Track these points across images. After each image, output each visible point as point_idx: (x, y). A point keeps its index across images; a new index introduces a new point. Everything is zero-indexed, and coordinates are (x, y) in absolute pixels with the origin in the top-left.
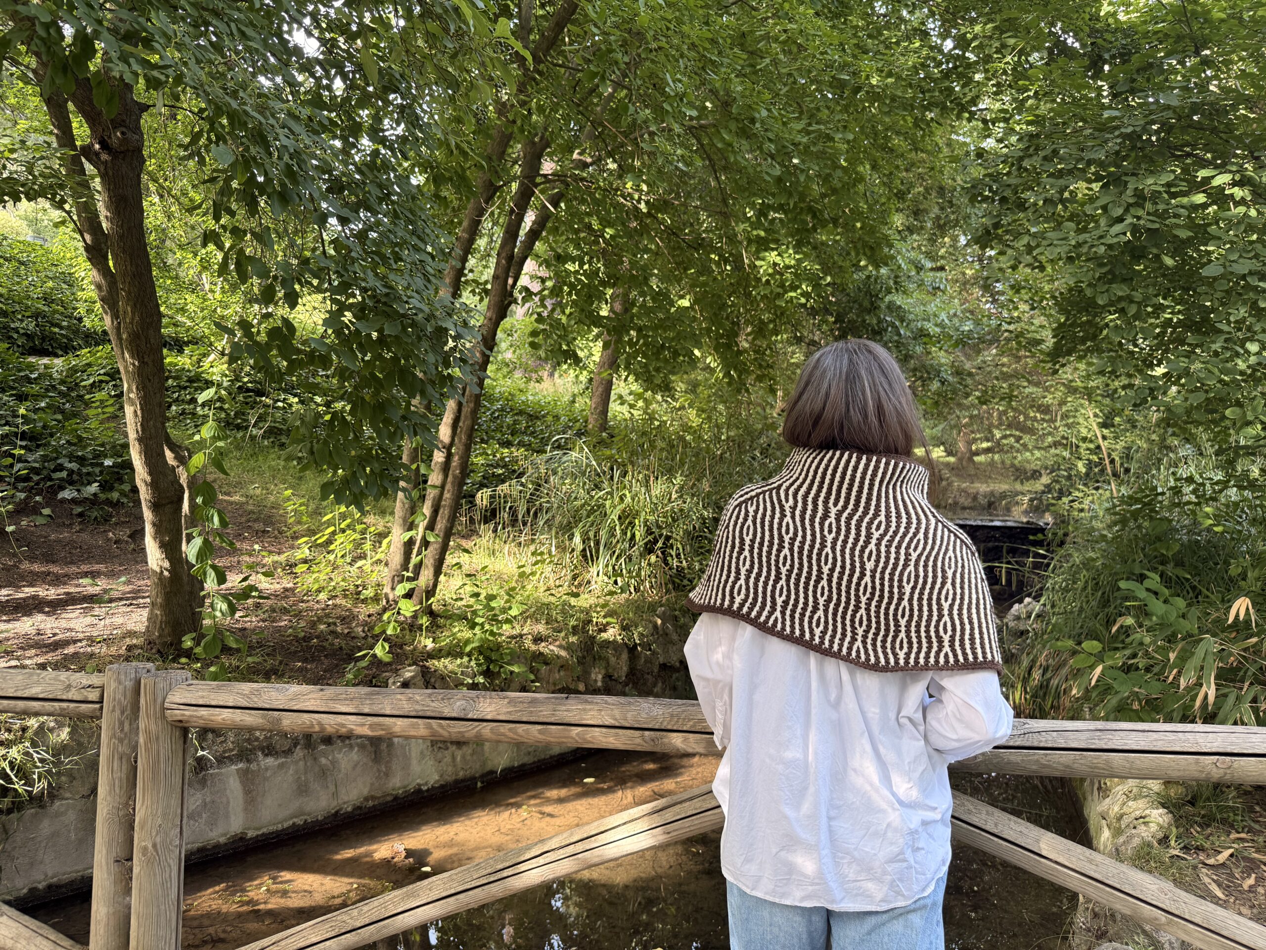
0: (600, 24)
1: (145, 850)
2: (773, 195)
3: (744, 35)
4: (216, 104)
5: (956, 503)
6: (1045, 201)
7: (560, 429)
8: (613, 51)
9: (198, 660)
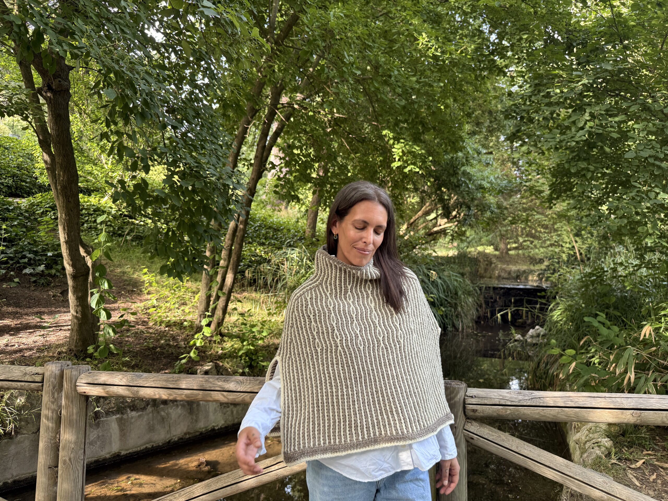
0: (310, 26)
1: (65, 462)
2: (402, 115)
4: (107, 67)
5: (499, 276)
6: (544, 119)
7: (291, 235)
8: (317, 40)
9: (96, 359)
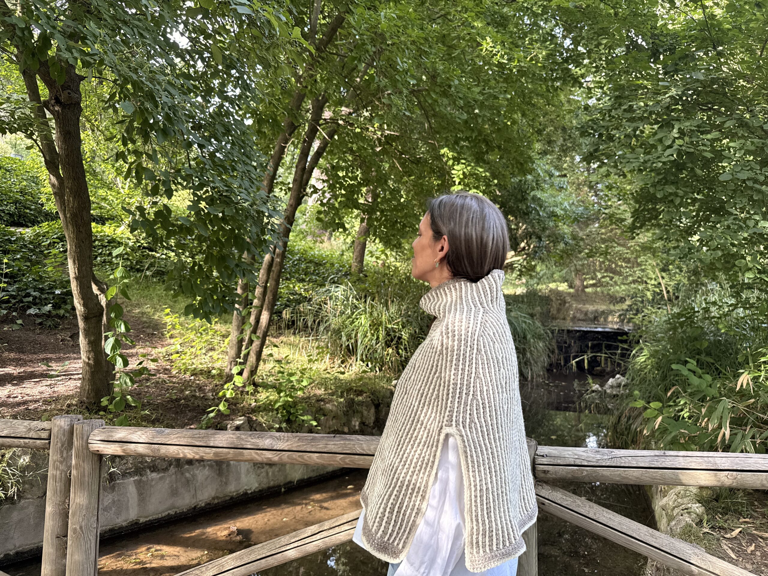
0: (358, 29)
1: (75, 530)
2: (462, 132)
3: (444, 36)
4: (124, 77)
5: (574, 317)
6: (625, 136)
7: (334, 271)
8: (366, 44)
9: (111, 413)
